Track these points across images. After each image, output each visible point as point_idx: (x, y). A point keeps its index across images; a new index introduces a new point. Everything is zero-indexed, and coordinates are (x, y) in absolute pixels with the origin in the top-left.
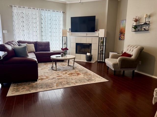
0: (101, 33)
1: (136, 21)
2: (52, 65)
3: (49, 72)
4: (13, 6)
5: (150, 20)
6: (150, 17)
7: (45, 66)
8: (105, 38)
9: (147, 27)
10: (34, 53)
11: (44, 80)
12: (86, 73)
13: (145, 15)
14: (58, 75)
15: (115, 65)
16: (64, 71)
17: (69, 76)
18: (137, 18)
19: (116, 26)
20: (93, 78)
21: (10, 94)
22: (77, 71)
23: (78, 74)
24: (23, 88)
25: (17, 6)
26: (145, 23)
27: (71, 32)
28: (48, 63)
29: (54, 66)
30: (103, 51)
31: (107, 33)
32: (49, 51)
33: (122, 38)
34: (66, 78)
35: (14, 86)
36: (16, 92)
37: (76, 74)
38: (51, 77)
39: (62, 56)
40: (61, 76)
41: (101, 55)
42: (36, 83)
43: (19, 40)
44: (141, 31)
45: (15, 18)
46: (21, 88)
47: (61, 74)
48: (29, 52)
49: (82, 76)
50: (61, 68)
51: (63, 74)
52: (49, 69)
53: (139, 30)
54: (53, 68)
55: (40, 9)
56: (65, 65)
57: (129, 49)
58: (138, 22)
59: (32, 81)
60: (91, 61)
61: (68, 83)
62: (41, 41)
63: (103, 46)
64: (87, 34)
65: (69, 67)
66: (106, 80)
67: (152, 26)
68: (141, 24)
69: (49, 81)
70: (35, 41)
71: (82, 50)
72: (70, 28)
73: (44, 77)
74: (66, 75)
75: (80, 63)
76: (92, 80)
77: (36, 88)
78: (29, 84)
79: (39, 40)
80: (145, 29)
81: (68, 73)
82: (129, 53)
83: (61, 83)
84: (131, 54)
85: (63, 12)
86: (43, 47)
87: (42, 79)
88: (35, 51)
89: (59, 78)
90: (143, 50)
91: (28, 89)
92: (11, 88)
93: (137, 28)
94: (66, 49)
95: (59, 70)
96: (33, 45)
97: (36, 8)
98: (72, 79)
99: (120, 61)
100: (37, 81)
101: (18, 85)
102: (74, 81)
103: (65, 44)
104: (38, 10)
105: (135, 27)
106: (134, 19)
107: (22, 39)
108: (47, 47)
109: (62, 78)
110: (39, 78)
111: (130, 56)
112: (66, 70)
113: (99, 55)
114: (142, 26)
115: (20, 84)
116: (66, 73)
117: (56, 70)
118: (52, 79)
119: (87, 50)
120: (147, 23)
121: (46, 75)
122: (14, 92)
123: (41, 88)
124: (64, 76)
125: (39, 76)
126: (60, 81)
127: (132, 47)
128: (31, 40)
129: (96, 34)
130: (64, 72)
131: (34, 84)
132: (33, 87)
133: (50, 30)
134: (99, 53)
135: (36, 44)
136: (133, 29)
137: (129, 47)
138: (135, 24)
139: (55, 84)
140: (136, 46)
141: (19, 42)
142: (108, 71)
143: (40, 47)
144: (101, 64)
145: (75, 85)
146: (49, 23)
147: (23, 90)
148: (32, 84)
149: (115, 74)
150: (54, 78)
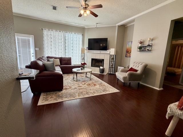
0: (112, 51)
1: (141, 43)
2: (73, 76)
3: (71, 82)
4: (44, 29)
5: (153, 42)
6: (152, 40)
7: (68, 77)
8: (115, 55)
9: (150, 48)
10: (59, 66)
11: (68, 90)
12: (101, 84)
13: (149, 39)
14: (79, 85)
15: (124, 78)
16: (83, 81)
17: (87, 86)
18: (142, 41)
19: (123, 46)
20: (107, 89)
21: (40, 103)
22: (93, 82)
23: (95, 85)
24: (51, 98)
25: (47, 29)
26: (149, 45)
27: (88, 50)
28: (70, 74)
29: (75, 77)
30: (113, 65)
31: (117, 52)
32: (71, 64)
33: (128, 56)
34: (86, 88)
35: (44, 96)
36: (46, 101)
37: (93, 85)
38: (73, 87)
39: (82, 70)
40: (81, 86)
41: (112, 69)
42: (62, 92)
43: (48, 56)
44: (145, 51)
45: (45, 38)
46: (50, 97)
47: (81, 84)
48: (56, 66)
49: (98, 86)
50: (80, 79)
51: (83, 85)
52: (71, 79)
53: (143, 50)
54: (74, 79)
55: (65, 32)
56: (83, 77)
57: (135, 65)
58: (142, 44)
59: (59, 91)
60: (103, 73)
61: (87, 93)
62: (65, 57)
63: (113, 61)
64: (100, 52)
65: (87, 78)
66: (118, 91)
67: (154, 48)
68: (144, 45)
69: (72, 90)
70: (60, 57)
71: (96, 64)
72: (88, 47)
73: (68, 87)
74: (85, 85)
75: (95, 75)
76: (107, 91)
77: (62, 97)
78: (56, 94)
79: (63, 56)
80: (148, 50)
81: (87, 84)
82: (135, 69)
83: (82, 93)
84: (137, 69)
85: (82, 35)
86: (66, 61)
87: (66, 89)
88: (60, 65)
89: (80, 88)
90: (147, 67)
91: (55, 98)
92: (41, 97)
93: (142, 49)
94: (85, 64)
95: (79, 80)
96: (58, 60)
97: (61, 31)
98: (90, 89)
99: (128, 75)
100: (62, 90)
101: (47, 95)
102: (92, 91)
103: (83, 59)
104: (63, 33)
105: (140, 48)
106: (139, 42)
107: (50, 55)
108: (69, 61)
109: (82, 89)
110: (64, 88)
111: (136, 71)
112: (85, 81)
113: (110, 68)
114: (146, 47)
115: (49, 93)
116: (85, 84)
117: (77, 81)
118: (74, 89)
119: (100, 64)
120: (150, 45)
121: (69, 85)
122: (43, 101)
123: (66, 97)
124: (83, 86)
125: (64, 86)
126: (81, 91)
127: (138, 63)
128: (57, 56)
129: (108, 52)
130: (83, 83)
131: (60, 93)
132: (59, 97)
133: (72, 48)
134: (110, 67)
135: (61, 59)
136: (138, 49)
137: (135, 63)
138: (140, 46)
139: (77, 94)
140: (141, 63)
141: (48, 57)
142: (118, 82)
143: (64, 62)
144: (111, 76)
145: (93, 95)
146: (71, 42)
147: (51, 99)
148: (58, 93)
149: (124, 85)
150: (76, 88)
